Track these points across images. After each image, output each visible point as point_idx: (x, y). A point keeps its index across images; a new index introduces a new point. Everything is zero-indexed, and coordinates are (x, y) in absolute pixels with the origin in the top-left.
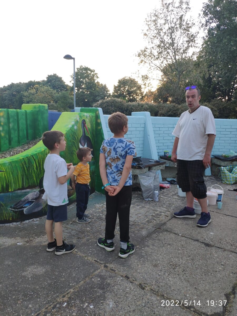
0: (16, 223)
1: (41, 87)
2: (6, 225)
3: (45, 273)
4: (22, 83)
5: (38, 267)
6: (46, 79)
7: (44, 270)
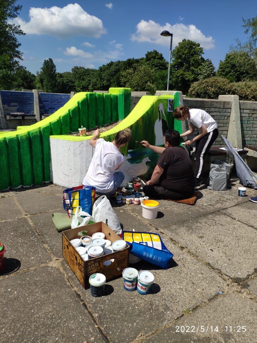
1: (139, 66)
4: (121, 61)
6: (145, 57)
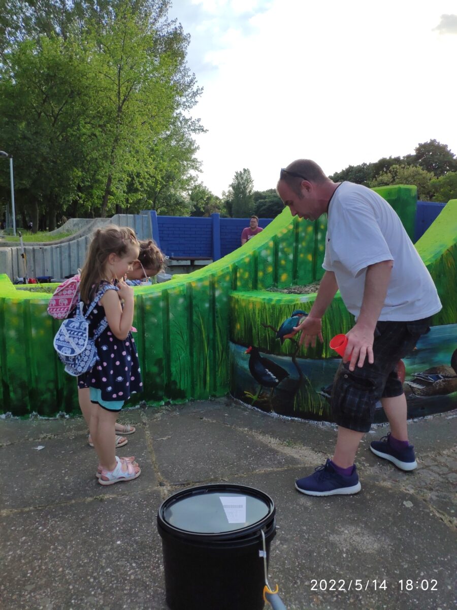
0: (329, 423)
1: (404, 168)
2: (311, 422)
3: (379, 552)
4: (368, 164)
5: (363, 534)
6: (413, 153)
7: (376, 546)
